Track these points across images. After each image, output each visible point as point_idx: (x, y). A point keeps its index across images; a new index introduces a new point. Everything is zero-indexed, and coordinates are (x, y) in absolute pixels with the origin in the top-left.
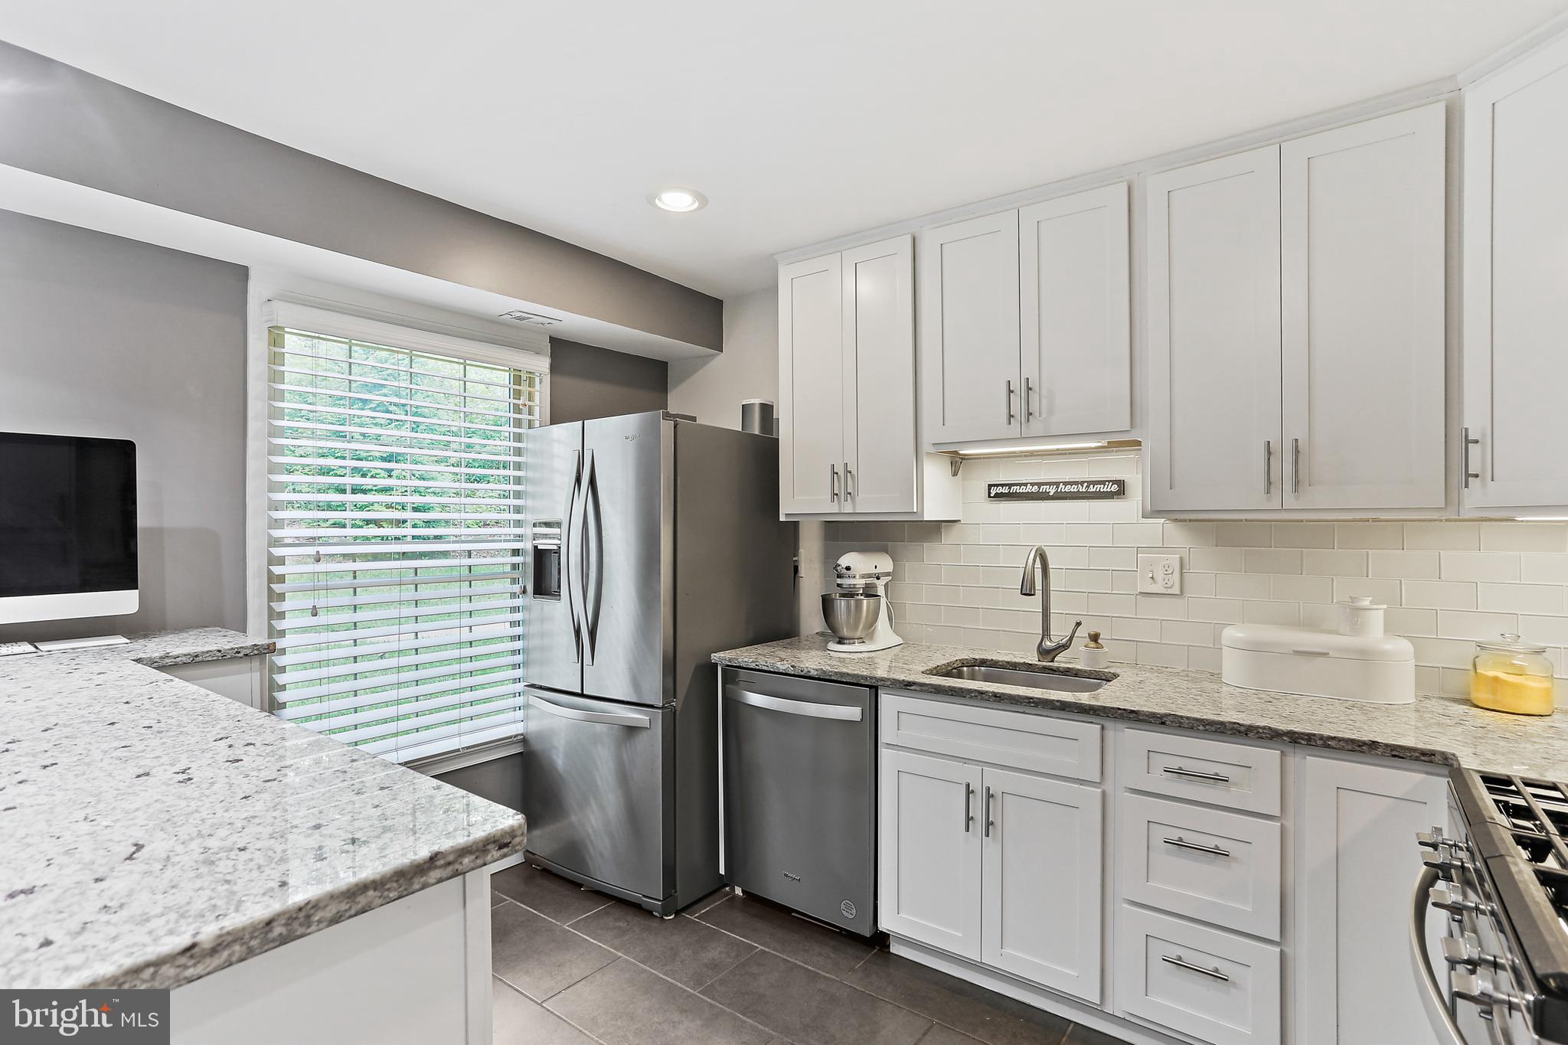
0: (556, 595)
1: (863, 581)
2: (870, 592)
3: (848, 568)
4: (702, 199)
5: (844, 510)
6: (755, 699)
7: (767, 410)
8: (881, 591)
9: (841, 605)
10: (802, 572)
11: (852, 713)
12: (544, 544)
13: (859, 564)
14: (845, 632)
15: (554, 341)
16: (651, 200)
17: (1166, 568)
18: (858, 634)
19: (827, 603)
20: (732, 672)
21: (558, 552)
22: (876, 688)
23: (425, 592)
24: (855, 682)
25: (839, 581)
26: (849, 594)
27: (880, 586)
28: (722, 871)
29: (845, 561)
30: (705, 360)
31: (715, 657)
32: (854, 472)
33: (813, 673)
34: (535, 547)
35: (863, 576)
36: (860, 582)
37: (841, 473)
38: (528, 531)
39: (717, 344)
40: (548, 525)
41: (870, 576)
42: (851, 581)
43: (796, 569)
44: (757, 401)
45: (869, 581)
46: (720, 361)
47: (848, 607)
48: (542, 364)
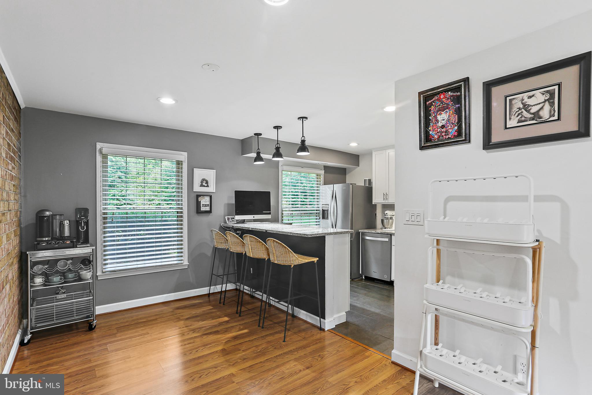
0: (327, 218)
1: (390, 216)
2: (391, 218)
3: (387, 214)
4: (358, 144)
5: (386, 202)
6: (367, 238)
7: (370, 180)
8: (394, 219)
9: (385, 221)
10: (377, 215)
11: (387, 240)
12: (324, 209)
13: (389, 213)
14: (386, 226)
15: (324, 166)
16: (348, 144)
18: (389, 227)
19: (382, 221)
20: (363, 234)
21: (328, 210)
22: (391, 235)
23: (294, 218)
24: (387, 234)
25: (385, 216)
26: (387, 219)
27: (394, 217)
28: (361, 273)
29: (386, 212)
30: (355, 168)
31: (360, 231)
32: (388, 194)
33: (379, 233)
34: (323, 209)
35: (390, 215)
36: (389, 217)
37: (385, 195)
38: (320, 206)
39: (358, 165)
40: (326, 205)
41: (391, 215)
42: (388, 216)
43: (376, 214)
44: (368, 179)
45: (391, 216)
46: (358, 169)
47: (387, 221)
48: (323, 172)
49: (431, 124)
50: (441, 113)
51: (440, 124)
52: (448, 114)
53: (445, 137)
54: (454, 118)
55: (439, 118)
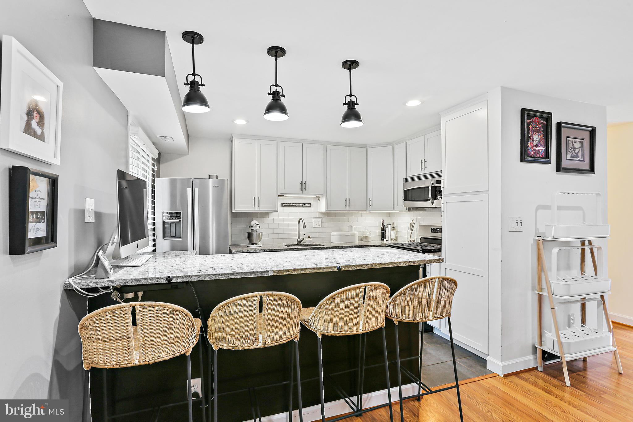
3: (258, 224)
5: (257, 209)
16: (233, 121)
17: (319, 222)
37: (256, 199)
40: (171, 213)
49: (530, 141)
50: (535, 134)
51: (535, 144)
52: (539, 136)
53: (537, 155)
54: (543, 141)
55: (535, 137)
